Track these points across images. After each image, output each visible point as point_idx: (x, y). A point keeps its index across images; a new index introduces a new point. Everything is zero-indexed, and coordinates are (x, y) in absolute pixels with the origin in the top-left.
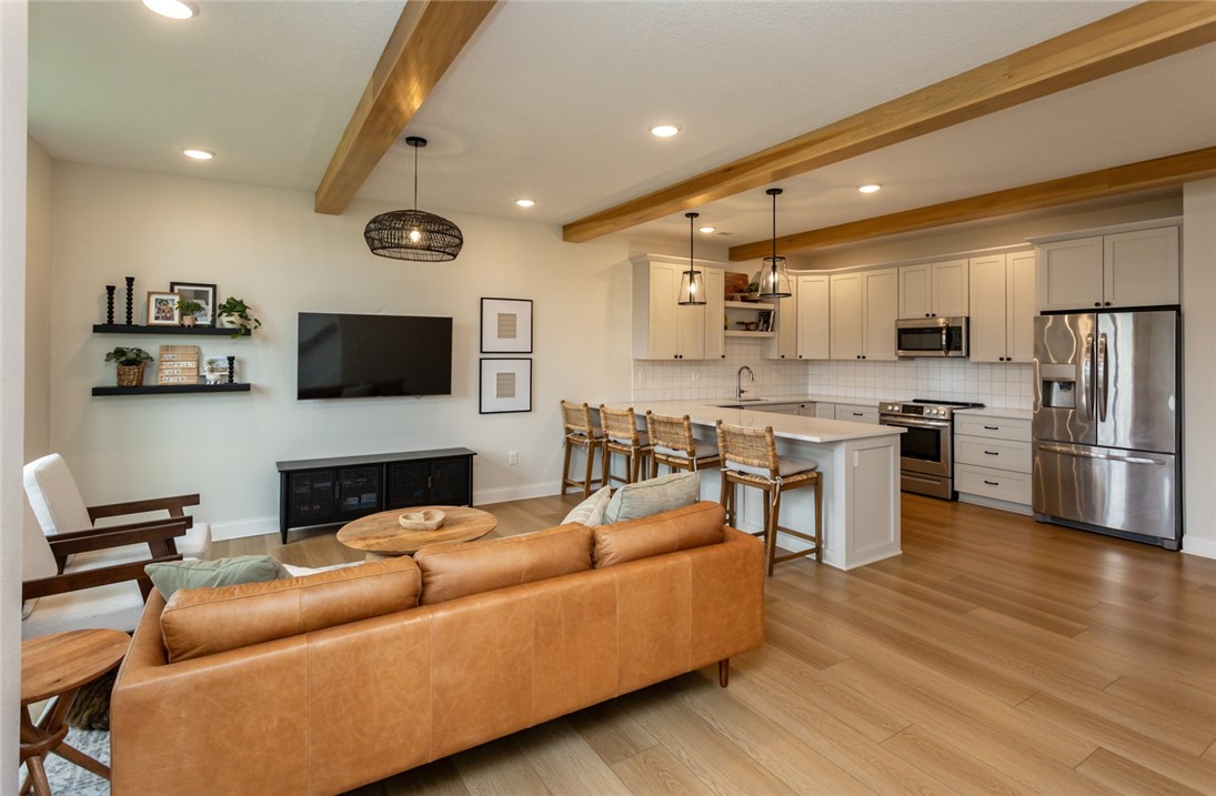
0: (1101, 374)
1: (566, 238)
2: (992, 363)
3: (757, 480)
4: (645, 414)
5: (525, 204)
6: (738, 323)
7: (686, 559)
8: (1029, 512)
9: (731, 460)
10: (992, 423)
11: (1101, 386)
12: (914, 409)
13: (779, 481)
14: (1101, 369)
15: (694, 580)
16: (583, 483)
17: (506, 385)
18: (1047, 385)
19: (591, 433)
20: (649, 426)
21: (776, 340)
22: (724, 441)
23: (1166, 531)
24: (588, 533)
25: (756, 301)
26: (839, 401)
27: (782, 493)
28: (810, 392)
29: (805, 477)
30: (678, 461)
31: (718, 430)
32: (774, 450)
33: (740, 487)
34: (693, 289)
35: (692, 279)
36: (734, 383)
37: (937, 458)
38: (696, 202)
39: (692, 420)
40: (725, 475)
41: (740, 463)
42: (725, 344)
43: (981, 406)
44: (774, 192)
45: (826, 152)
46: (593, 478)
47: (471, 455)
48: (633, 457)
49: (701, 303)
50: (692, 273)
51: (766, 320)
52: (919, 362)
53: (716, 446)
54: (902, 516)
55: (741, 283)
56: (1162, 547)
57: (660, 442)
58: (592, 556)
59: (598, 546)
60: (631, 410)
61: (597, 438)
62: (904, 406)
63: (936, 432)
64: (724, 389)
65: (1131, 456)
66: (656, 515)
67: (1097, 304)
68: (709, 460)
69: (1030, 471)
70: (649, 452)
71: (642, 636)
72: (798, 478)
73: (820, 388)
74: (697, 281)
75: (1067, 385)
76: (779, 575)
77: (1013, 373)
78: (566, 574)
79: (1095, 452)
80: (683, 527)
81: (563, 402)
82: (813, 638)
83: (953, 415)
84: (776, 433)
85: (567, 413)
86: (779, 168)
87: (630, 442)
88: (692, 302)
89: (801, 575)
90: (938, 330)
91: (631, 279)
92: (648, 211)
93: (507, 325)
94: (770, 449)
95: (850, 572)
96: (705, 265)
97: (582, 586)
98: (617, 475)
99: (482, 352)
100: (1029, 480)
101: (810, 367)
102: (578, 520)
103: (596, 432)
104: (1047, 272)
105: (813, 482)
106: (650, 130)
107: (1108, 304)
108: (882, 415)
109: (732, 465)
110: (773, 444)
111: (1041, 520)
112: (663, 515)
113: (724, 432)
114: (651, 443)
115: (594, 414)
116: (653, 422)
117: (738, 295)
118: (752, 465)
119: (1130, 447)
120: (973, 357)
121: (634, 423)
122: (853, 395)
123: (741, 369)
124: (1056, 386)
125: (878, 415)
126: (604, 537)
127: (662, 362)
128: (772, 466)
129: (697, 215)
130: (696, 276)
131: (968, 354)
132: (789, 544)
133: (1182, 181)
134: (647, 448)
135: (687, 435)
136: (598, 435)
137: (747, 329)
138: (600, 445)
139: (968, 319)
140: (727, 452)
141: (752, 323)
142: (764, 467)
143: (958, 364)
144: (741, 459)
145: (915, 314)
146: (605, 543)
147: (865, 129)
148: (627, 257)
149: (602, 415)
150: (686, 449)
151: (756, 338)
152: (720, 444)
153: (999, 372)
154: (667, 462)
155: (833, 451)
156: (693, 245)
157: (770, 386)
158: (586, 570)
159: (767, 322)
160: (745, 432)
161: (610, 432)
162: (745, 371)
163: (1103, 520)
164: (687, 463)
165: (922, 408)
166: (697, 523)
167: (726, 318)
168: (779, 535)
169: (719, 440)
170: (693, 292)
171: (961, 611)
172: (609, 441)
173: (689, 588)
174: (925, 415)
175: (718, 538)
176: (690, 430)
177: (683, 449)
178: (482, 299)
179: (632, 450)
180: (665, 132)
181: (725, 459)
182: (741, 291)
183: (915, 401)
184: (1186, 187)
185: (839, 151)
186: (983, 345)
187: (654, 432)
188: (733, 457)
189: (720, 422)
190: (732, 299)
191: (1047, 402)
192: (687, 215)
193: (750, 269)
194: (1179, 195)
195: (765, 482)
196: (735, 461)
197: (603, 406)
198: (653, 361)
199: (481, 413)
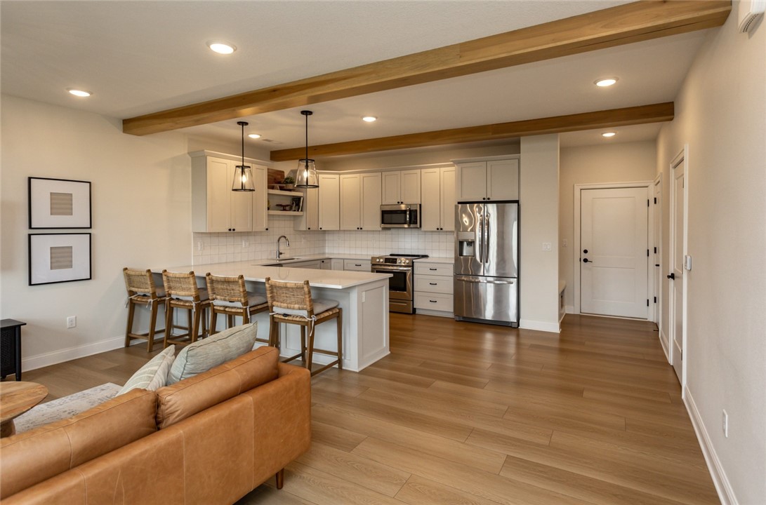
0: (486, 237)
1: (126, 130)
2: (432, 232)
3: (298, 319)
4: (204, 275)
5: (80, 94)
6: (277, 205)
7: (249, 399)
8: (452, 316)
9: (278, 306)
10: (433, 266)
11: (486, 243)
12: (391, 260)
13: (314, 318)
14: (486, 234)
15: (255, 415)
16: (146, 335)
17: (61, 258)
18: (461, 243)
19: (154, 294)
20: (209, 285)
21: (304, 218)
22: (272, 293)
23: (513, 318)
24: (152, 397)
25: (290, 190)
26: (346, 257)
27: (316, 326)
28: (327, 252)
29: (331, 313)
30: (233, 310)
31: (267, 285)
32: (310, 296)
33: (283, 325)
34: (245, 179)
35: (243, 172)
36: (275, 248)
37: (404, 289)
38: (246, 113)
39: (245, 278)
40: (273, 317)
41: (285, 308)
42: (269, 220)
43: (426, 256)
44: (307, 113)
45: (347, 87)
46: (156, 330)
47: (19, 326)
48: (194, 310)
49: (250, 190)
50: (243, 167)
51: (297, 203)
52: (393, 231)
53: (266, 297)
54: (390, 328)
55: (279, 177)
56: (511, 327)
57: (218, 297)
58: (156, 417)
59: (163, 407)
60: (192, 273)
61: (160, 297)
62: (386, 259)
63: (404, 274)
64: (267, 252)
65: (496, 280)
66: (220, 365)
67: (484, 199)
68: (259, 307)
69: (452, 293)
70: (209, 305)
71: (209, 477)
72: (327, 314)
73: (333, 249)
74: (247, 174)
75: (471, 243)
76: (314, 384)
77: (443, 237)
78: (127, 444)
79: (481, 279)
80: (245, 373)
81: (126, 269)
82: (343, 428)
83: (413, 262)
84: (311, 284)
85: (130, 277)
86: (313, 94)
87: (191, 299)
88: (243, 189)
89: (328, 381)
90: (405, 212)
91: (190, 169)
92: (205, 115)
93: (61, 204)
94: (307, 296)
95: (361, 372)
96: (252, 162)
97: (146, 452)
98: (179, 324)
99: (30, 227)
100: (452, 297)
101: (327, 235)
102: (140, 385)
103: (159, 292)
104: (461, 179)
105: (337, 316)
106: (208, 45)
107: (489, 199)
108: (373, 265)
109: (278, 310)
110: (309, 292)
111: (458, 319)
112: (226, 365)
113: (271, 286)
114: (210, 298)
115: (157, 278)
116: (212, 281)
117: (278, 185)
118: (294, 309)
119: (495, 275)
120: (423, 229)
121: (195, 284)
122: (354, 253)
123: (280, 238)
124: (465, 243)
125: (370, 265)
126: (168, 398)
127: (218, 234)
128: (309, 308)
129: (247, 124)
130: (246, 170)
131: (421, 226)
132: (321, 360)
133: (519, 136)
134: (207, 302)
135: (241, 290)
136: (161, 295)
137: (284, 210)
138: (163, 303)
139: (420, 205)
140: (274, 300)
141: (288, 206)
142: (303, 309)
143: (415, 232)
144: (285, 305)
145: (391, 201)
146: (170, 403)
147: (374, 75)
148: (186, 152)
149: (165, 278)
150: (240, 301)
151: (290, 216)
152: (269, 295)
153: (436, 237)
154: (224, 312)
155: (349, 293)
156: (243, 147)
157: (301, 249)
158: (150, 433)
159: (298, 205)
160: (288, 285)
161: (173, 292)
162: (283, 239)
163: (485, 316)
164: (242, 311)
165: (396, 259)
166: (256, 366)
167: (268, 201)
168: (314, 355)
169: (268, 292)
170: (244, 182)
171: (427, 385)
172: (172, 299)
173: (252, 422)
174: (398, 264)
175: (274, 375)
176: (243, 286)
177: (238, 301)
178: (30, 179)
179: (194, 304)
180: (221, 49)
181: (272, 306)
182: (279, 183)
183: (391, 255)
184: (522, 139)
185: (356, 88)
186: (428, 221)
187: (213, 289)
188: (279, 304)
189: (268, 279)
190: (273, 188)
191: (461, 254)
192: (239, 123)
193: (286, 167)
194: (518, 143)
195: (303, 320)
196: (281, 307)
197: (165, 271)
198: (210, 233)
199: (30, 284)
